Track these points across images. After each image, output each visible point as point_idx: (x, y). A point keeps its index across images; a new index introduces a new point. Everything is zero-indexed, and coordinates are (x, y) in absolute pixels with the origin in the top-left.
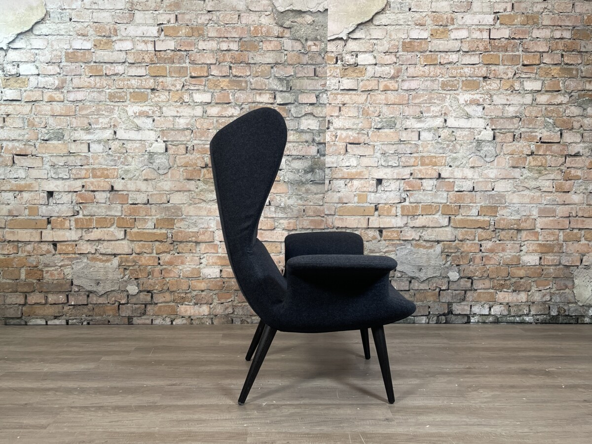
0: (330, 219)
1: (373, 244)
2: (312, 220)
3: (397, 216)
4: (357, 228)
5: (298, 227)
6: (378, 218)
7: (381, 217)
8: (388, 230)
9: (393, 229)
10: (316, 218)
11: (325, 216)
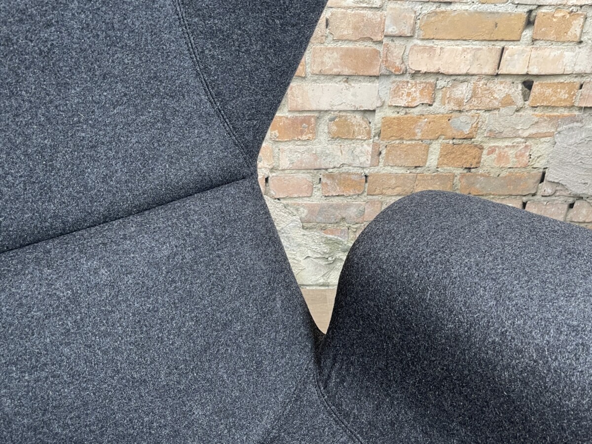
0: (397, 48)
1: (500, 116)
2: (348, 49)
3: (581, 42)
4: (467, 75)
5: (309, 70)
6: (528, 49)
7: (538, 44)
8: (549, 81)
9: (561, 80)
10: (360, 46)
11: (385, 41)
